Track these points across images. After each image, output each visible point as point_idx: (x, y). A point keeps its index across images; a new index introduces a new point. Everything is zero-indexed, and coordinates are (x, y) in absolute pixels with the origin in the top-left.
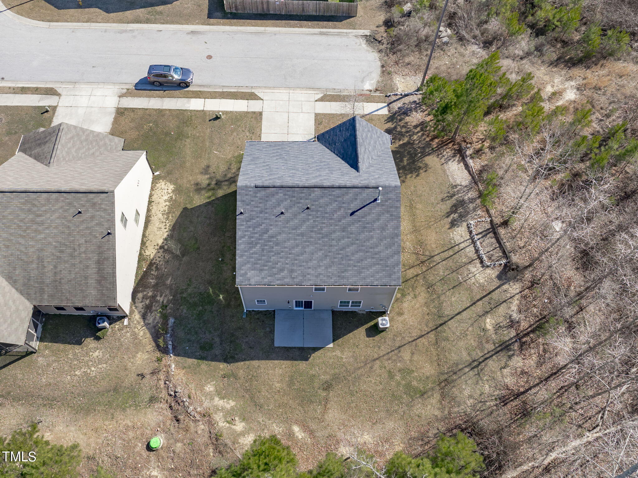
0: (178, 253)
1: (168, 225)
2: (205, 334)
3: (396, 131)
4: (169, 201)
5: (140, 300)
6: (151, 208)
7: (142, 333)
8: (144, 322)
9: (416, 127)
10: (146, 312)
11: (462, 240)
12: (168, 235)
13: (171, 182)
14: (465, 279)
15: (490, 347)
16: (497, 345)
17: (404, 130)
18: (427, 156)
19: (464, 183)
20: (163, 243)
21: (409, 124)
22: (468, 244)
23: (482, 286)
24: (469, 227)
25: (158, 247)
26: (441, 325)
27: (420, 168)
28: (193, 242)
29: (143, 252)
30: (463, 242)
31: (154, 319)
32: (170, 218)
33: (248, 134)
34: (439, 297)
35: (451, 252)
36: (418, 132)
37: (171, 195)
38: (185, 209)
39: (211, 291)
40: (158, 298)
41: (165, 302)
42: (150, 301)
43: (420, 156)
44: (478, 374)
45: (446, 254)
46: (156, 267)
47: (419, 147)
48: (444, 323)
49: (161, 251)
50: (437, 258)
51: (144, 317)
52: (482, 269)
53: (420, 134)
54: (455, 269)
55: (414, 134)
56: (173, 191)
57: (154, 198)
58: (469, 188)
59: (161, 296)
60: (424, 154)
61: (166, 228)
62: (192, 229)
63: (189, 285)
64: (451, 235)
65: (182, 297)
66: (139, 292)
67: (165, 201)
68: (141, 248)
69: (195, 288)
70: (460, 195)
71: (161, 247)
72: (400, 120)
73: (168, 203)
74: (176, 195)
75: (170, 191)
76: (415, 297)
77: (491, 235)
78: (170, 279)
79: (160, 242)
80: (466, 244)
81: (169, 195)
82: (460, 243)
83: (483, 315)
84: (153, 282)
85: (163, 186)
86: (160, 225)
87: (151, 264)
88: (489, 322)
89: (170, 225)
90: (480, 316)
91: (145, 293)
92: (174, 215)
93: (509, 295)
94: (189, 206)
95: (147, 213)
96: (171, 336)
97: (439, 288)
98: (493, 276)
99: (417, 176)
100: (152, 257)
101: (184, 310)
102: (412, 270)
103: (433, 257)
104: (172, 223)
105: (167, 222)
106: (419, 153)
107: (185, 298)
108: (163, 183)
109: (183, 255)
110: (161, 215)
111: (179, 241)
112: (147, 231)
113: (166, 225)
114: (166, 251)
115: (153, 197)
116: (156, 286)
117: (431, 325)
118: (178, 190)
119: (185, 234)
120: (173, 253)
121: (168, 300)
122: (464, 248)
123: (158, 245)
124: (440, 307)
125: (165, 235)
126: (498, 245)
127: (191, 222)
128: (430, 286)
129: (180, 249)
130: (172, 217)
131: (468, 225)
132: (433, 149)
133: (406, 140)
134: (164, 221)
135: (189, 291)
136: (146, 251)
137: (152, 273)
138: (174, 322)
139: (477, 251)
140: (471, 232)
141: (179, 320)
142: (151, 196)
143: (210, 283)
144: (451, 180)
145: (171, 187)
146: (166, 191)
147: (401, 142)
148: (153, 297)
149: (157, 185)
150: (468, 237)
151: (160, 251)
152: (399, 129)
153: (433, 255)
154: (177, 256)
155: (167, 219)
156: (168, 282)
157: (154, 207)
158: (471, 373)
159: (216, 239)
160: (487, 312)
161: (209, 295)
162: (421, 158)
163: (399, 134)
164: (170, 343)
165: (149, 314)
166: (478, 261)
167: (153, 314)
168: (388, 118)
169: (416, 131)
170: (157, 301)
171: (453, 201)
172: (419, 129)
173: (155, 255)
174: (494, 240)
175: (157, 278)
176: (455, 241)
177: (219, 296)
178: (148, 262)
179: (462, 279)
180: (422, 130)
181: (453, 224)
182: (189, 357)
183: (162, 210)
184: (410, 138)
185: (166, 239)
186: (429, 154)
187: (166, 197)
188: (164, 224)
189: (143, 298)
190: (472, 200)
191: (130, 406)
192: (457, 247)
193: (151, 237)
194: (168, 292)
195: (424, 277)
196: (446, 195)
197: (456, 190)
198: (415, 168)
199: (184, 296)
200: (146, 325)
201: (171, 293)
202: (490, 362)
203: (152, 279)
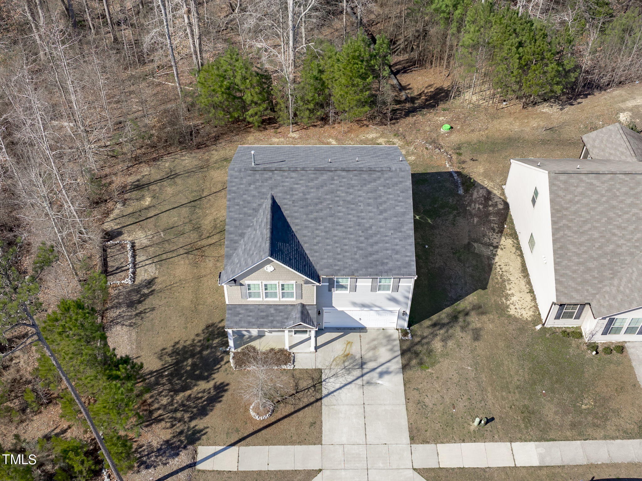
0: (476, 245)
1: (498, 269)
2: (426, 190)
3: (192, 412)
4: (508, 295)
5: (498, 203)
6: (527, 286)
7: (486, 182)
8: (487, 189)
9: (158, 420)
10: (488, 195)
11: (146, 267)
12: (494, 259)
13: (516, 319)
14: (158, 234)
15: (152, 187)
16: (147, 188)
17: (179, 415)
18: (156, 371)
19: (119, 328)
20: (496, 251)
21: (168, 425)
22: (141, 263)
23: (142, 228)
24: (134, 278)
25: (500, 247)
26: (195, 201)
27: (170, 355)
28: (462, 257)
29: (515, 241)
30: (146, 265)
31: (478, 192)
32: (499, 277)
33: (427, 400)
34: (191, 221)
35: (164, 256)
36: (159, 409)
37: (508, 303)
38: (484, 288)
39: (429, 221)
40: (481, 207)
41: (473, 205)
42: (488, 203)
43: (165, 371)
44: (171, 171)
45: (170, 255)
46: (494, 230)
47: (164, 385)
48: (191, 202)
49: (495, 244)
50: (182, 251)
51: (489, 193)
52: (136, 241)
53: (156, 406)
54: (165, 242)
55: (165, 407)
56: (508, 307)
57: (529, 297)
58: (114, 322)
59: (479, 208)
60: (159, 373)
61: (499, 266)
62: (468, 270)
63: (454, 221)
64: (157, 272)
65: (457, 210)
66: (503, 209)
67: (513, 295)
68: (518, 243)
69: (447, 220)
70: (129, 314)
71: (497, 247)
72: (181, 433)
73: (509, 292)
74: (503, 303)
75: (512, 307)
76: (215, 220)
77: (110, 269)
78: (475, 222)
79: (499, 252)
80: (144, 263)
81: (511, 301)
82: (150, 264)
83: (150, 207)
84: (492, 218)
85: (524, 312)
86: (507, 268)
87: (501, 231)
88: (148, 201)
89: (496, 269)
90: (154, 206)
91: (496, 209)
92: (496, 281)
93: (117, 221)
94: (480, 291)
95: (530, 280)
96: (457, 182)
97: (188, 228)
98: (126, 235)
99: (177, 343)
100: (503, 238)
101: (451, 201)
102: (214, 241)
103: (186, 253)
104: (493, 272)
105: (501, 273)
106: (166, 376)
107: (454, 210)
108: (525, 316)
109: (469, 243)
110: (511, 279)
111: (478, 256)
112: (520, 261)
113: (501, 269)
114: (491, 245)
115: (531, 298)
116: (488, 214)
117: (205, 201)
118: (502, 310)
119: (474, 262)
120: (482, 244)
121: (470, 206)
122: (147, 260)
123: (502, 249)
124: (193, 213)
125: (497, 259)
126: (108, 259)
127: (472, 276)
128: (197, 228)
129: (475, 248)
130: (497, 279)
131: (134, 282)
132: (145, 380)
133: (180, 397)
134: (505, 273)
135: (451, 217)
136: (512, 243)
137: (497, 225)
138: (458, 191)
139: (134, 256)
140: (134, 273)
141: (453, 193)
142: (534, 299)
143: (432, 227)
144: (134, 334)
145: (512, 312)
146: (517, 306)
147: (188, 393)
148: (486, 206)
149: (531, 313)
150: (138, 270)
151: (497, 244)
152: (187, 416)
153: (185, 255)
154: (476, 241)
155: (501, 276)
156: (476, 220)
157: (524, 288)
158: (178, 171)
159: (437, 265)
160: (145, 209)
161: (430, 217)
162: (164, 369)
163: (190, 407)
164: (455, 178)
165: (484, 194)
166: (137, 248)
167: (481, 195)
168: (199, 439)
169: (160, 412)
170: (481, 204)
171: (141, 308)
172: (156, 415)
173: (500, 240)
174: (110, 264)
175: (490, 222)
176: (155, 266)
177: (420, 218)
178: (505, 232)
179: (160, 234)
180: (151, 412)
181: (150, 283)
182: (436, 173)
183: (513, 285)
184: (172, 400)
185: (495, 255)
186: (151, 373)
187: (514, 299)
188: (503, 270)
189: (496, 205)
190: (117, 306)
191: (475, 144)
192: (156, 260)
193: (513, 257)
194: (473, 212)
195: (201, 236)
196: (148, 315)
197: (134, 321)
198: (178, 354)
199: (456, 212)
200: (483, 188)
201: (470, 212)
202: (159, 177)
203: (494, 220)
